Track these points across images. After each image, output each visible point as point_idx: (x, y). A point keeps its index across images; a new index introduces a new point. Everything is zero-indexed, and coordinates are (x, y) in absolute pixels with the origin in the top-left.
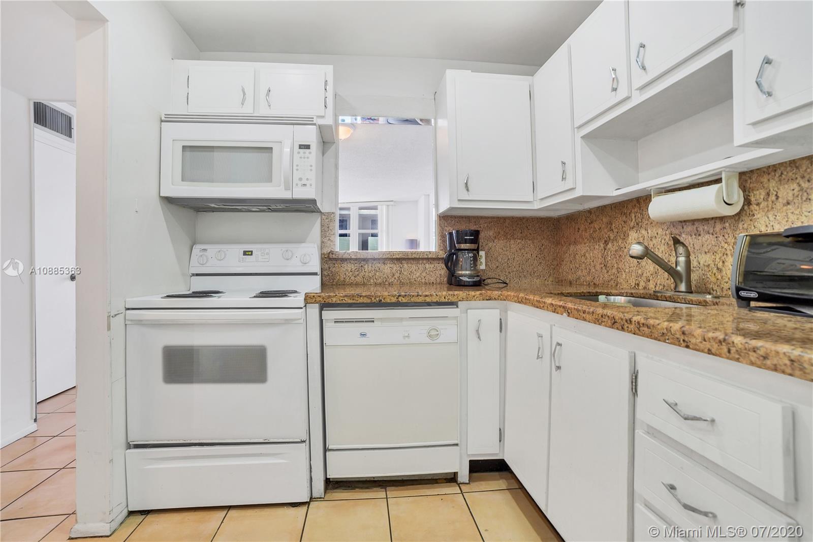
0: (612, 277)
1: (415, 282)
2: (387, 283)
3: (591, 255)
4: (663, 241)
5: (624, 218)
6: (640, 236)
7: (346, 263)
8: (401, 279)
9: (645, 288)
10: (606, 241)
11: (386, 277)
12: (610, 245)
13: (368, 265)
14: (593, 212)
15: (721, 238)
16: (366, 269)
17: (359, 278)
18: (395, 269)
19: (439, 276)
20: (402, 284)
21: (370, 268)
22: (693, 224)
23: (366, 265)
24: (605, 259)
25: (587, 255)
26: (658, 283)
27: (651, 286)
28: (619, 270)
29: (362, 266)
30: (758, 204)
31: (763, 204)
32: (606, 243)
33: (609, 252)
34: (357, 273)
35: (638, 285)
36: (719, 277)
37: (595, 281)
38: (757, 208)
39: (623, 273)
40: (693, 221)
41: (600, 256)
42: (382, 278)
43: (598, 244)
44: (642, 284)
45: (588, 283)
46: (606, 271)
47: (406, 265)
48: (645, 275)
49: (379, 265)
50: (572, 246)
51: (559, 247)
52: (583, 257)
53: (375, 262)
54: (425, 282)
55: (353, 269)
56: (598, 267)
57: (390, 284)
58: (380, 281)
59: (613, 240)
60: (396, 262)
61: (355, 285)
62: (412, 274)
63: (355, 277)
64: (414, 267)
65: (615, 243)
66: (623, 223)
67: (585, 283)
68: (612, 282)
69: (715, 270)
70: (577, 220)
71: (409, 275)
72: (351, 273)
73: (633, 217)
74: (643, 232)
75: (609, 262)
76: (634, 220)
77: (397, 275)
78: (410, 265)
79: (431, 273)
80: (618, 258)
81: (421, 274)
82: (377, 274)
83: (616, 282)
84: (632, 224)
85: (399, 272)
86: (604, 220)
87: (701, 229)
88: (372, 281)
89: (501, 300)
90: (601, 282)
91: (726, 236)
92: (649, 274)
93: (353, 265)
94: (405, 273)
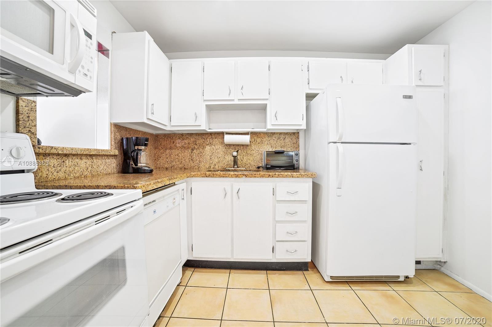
0: (196, 165)
1: (100, 174)
2: (83, 176)
3: (183, 155)
4: (222, 151)
5: (203, 140)
6: (212, 148)
7: (48, 158)
8: (92, 171)
9: (214, 168)
10: (192, 149)
11: (83, 171)
12: (195, 151)
13: (69, 161)
14: (184, 135)
15: (242, 151)
16: (67, 164)
17: (61, 173)
18: (88, 163)
19: (113, 168)
20: (93, 176)
21: (70, 163)
22: (234, 146)
23: (67, 160)
24: (192, 157)
25: (180, 155)
26: (220, 166)
27: (217, 167)
28: (200, 161)
29: (63, 161)
30: (252, 142)
31: (254, 143)
32: (193, 150)
33: (195, 154)
34: (60, 168)
35: (210, 167)
36: (242, 163)
37: (185, 167)
38: (252, 143)
39: (203, 163)
40: (234, 145)
41: (188, 155)
42: (79, 172)
43: (187, 150)
44: (212, 166)
45: (180, 168)
46: (192, 162)
47: (95, 160)
48: (214, 163)
49: (77, 160)
50: (168, 150)
51: (157, 150)
52: (176, 156)
53: (74, 157)
54: (106, 173)
55: (56, 165)
56: (187, 160)
57: (86, 177)
58: (78, 175)
59: (197, 149)
60: (89, 157)
61: (58, 180)
62: (99, 168)
63: (57, 172)
64: (100, 162)
65: (198, 150)
66: (203, 142)
67: (178, 168)
68: (196, 167)
69: (241, 161)
70: (173, 138)
71: (97, 169)
72: (54, 169)
73: (208, 140)
74: (213, 147)
75: (195, 158)
76: (209, 142)
77: (90, 168)
78: (97, 160)
79: (109, 166)
80: (200, 156)
81: (103, 167)
82: (76, 168)
83: (198, 167)
84: (208, 143)
85: (91, 166)
86: (191, 140)
87: (236, 147)
88: (72, 175)
89: (191, 177)
90: (189, 167)
91: (244, 150)
92: (215, 163)
93: (55, 160)
94: (95, 167)
